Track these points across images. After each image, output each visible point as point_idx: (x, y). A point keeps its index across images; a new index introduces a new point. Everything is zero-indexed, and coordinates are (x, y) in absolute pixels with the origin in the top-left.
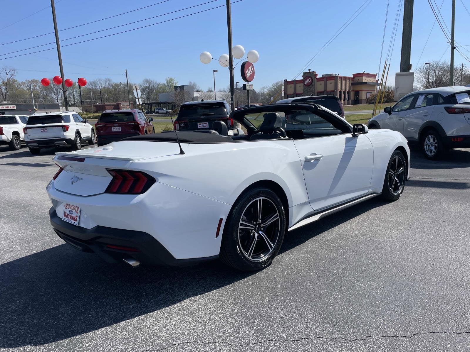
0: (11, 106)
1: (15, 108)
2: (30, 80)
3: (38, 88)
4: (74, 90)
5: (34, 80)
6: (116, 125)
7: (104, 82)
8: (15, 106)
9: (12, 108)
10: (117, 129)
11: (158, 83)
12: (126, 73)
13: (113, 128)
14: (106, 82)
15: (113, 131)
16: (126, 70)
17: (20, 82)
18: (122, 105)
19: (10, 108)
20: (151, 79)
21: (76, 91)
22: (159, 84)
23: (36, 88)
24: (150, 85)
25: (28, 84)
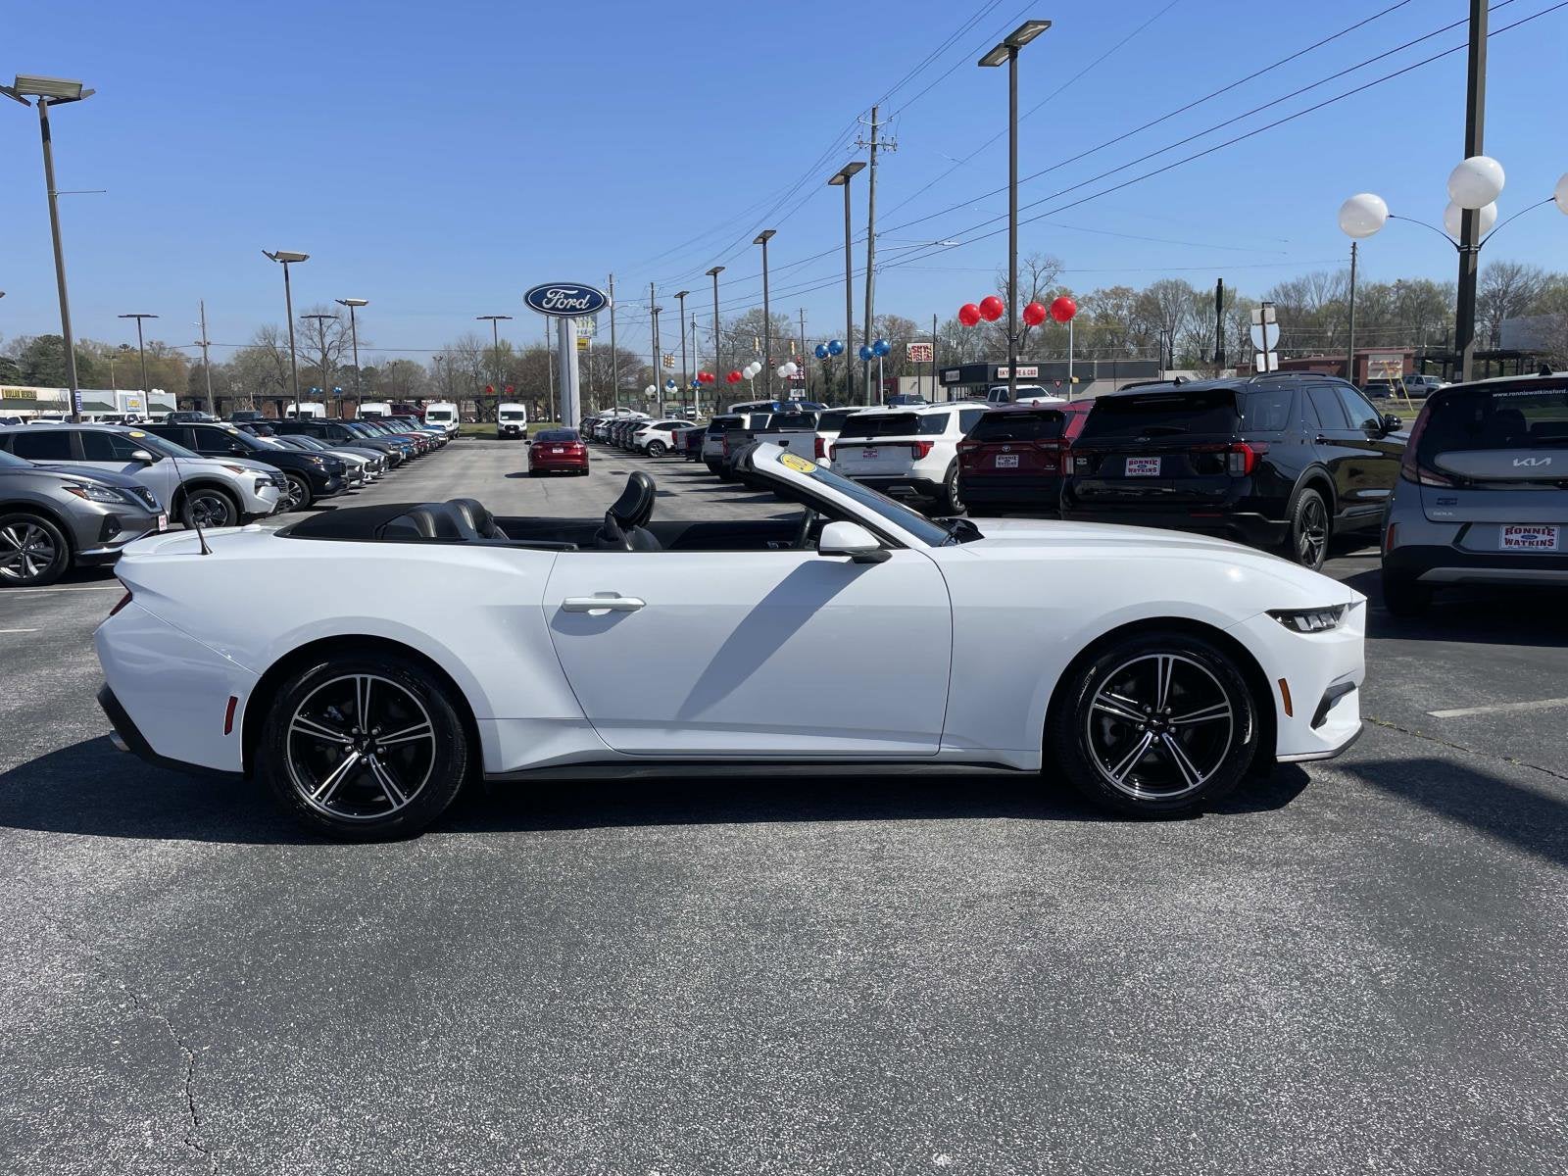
0: (1026, 369)
1: (1036, 376)
2: (1107, 291)
3: (1125, 312)
4: (1228, 315)
5: (1117, 288)
6: (1006, 448)
7: (1332, 283)
8: (1036, 368)
9: (1027, 376)
10: (1007, 461)
11: (1547, 273)
12: (1353, 254)
13: (998, 457)
14: (1338, 282)
15: (997, 466)
16: (1355, 244)
17: (1080, 297)
18: (1370, 363)
19: (1024, 373)
20: (1518, 263)
21: (1233, 318)
22: (1552, 277)
23: (1120, 312)
24: (1508, 286)
25: (1100, 303)
